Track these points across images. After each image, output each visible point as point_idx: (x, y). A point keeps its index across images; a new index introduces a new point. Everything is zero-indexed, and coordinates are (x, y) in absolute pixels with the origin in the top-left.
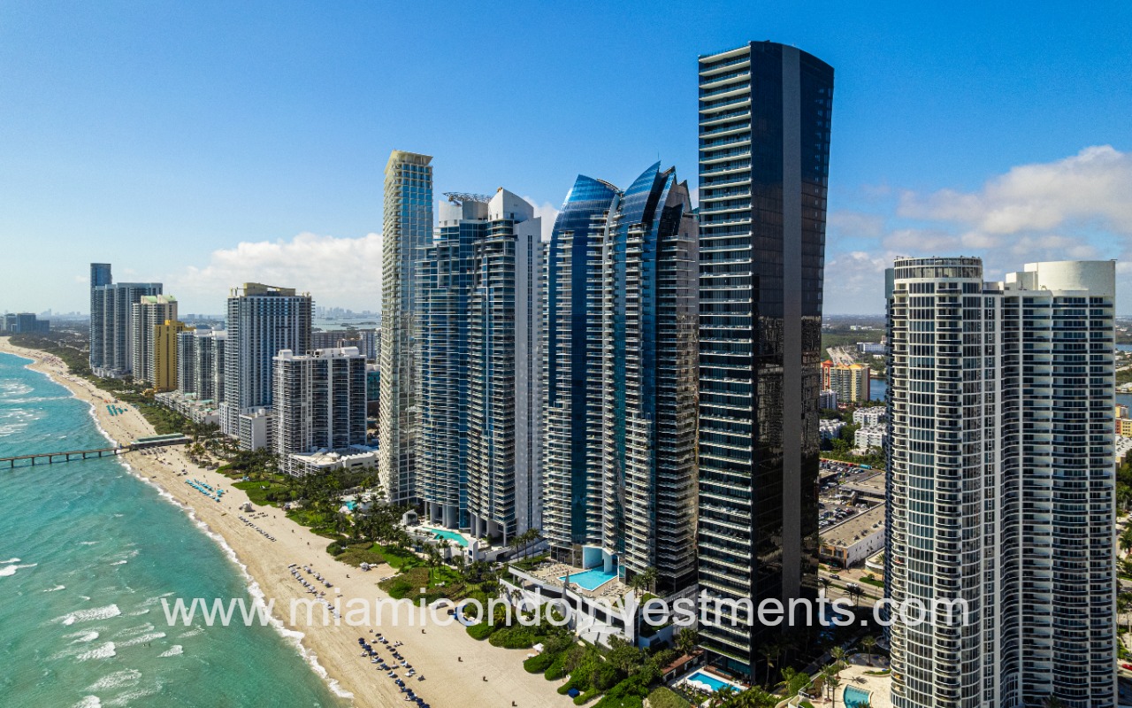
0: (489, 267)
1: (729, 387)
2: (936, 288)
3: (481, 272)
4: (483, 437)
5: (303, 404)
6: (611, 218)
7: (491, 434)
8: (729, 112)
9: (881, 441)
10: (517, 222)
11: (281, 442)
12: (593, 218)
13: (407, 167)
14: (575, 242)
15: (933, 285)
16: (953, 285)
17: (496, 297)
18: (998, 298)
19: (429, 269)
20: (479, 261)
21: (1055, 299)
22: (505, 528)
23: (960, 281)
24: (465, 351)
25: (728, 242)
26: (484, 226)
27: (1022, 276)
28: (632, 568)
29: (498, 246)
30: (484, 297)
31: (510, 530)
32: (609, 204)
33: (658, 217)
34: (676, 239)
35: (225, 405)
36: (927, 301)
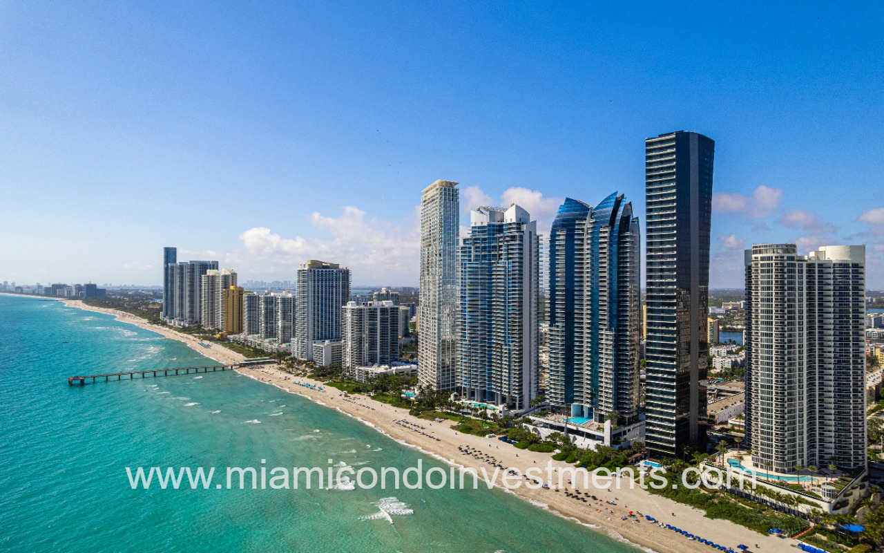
0: (508, 249)
1: (662, 311)
2: (774, 258)
3: (502, 252)
4: (504, 347)
5: (363, 336)
6: (588, 222)
7: (509, 346)
8: (662, 169)
9: (730, 365)
10: (523, 224)
11: (348, 359)
12: (577, 222)
13: (445, 189)
14: (566, 235)
15: (772, 257)
16: (782, 257)
17: (512, 266)
18: (804, 264)
19: (466, 250)
20: (501, 246)
21: (834, 264)
22: (518, 399)
23: (786, 255)
24: (491, 298)
25: (662, 236)
26: (502, 226)
28: (602, 413)
29: (513, 238)
30: (505, 267)
31: (520, 401)
32: (586, 215)
33: (617, 223)
34: (628, 234)
35: (296, 340)
36: (768, 265)
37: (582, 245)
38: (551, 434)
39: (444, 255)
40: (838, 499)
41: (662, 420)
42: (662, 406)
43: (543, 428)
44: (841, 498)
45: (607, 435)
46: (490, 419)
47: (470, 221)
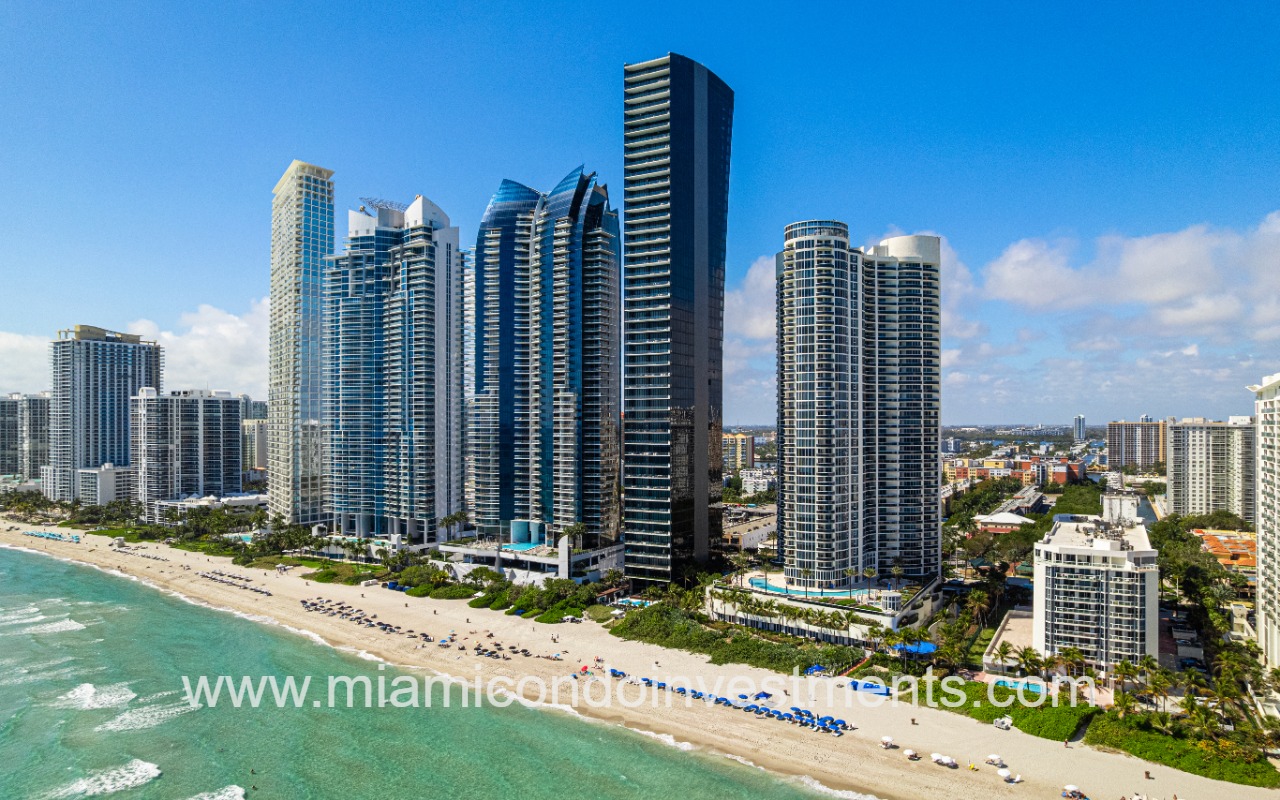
0: (409, 271)
2: (816, 243)
3: (400, 277)
4: (401, 438)
5: (171, 447)
6: (537, 217)
7: (411, 435)
9: (766, 487)
10: (435, 229)
11: (142, 489)
12: (520, 216)
13: (307, 179)
14: (501, 239)
15: (813, 242)
16: (828, 241)
17: (416, 299)
18: (860, 258)
19: (340, 277)
20: (398, 267)
21: (900, 264)
22: (426, 525)
23: (833, 239)
26: (401, 234)
27: (878, 249)
29: (418, 251)
30: (403, 301)
31: (430, 529)
32: (534, 205)
33: (583, 213)
34: (600, 231)
35: (51, 468)
36: (809, 254)
37: (527, 254)
38: (474, 570)
39: (306, 293)
40: (906, 611)
41: (650, 528)
42: (651, 506)
43: (461, 564)
44: (908, 611)
45: (562, 561)
46: (376, 561)
47: (347, 228)
